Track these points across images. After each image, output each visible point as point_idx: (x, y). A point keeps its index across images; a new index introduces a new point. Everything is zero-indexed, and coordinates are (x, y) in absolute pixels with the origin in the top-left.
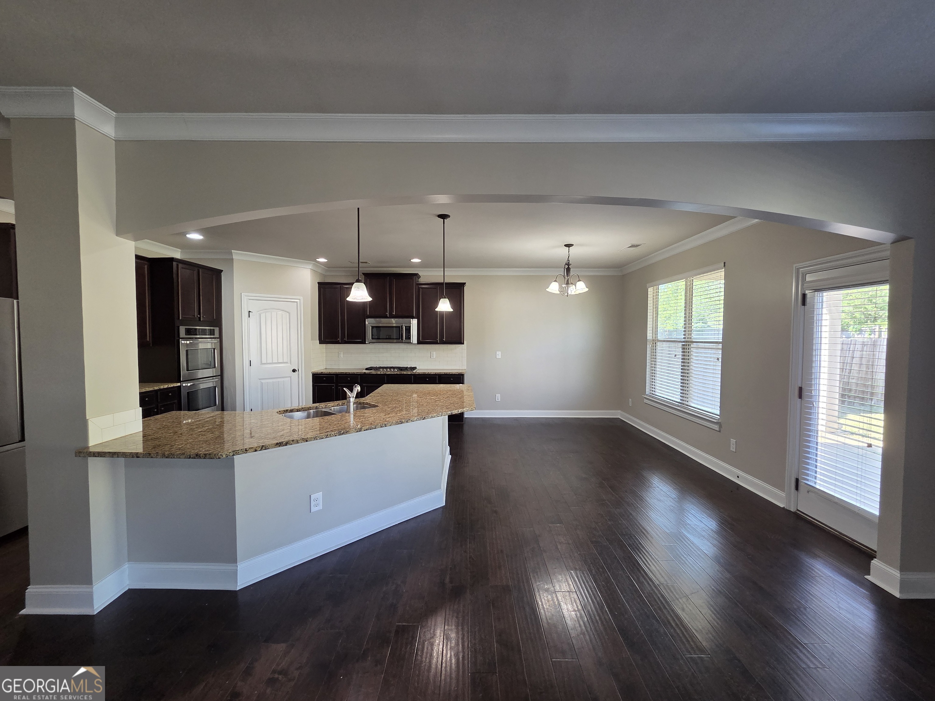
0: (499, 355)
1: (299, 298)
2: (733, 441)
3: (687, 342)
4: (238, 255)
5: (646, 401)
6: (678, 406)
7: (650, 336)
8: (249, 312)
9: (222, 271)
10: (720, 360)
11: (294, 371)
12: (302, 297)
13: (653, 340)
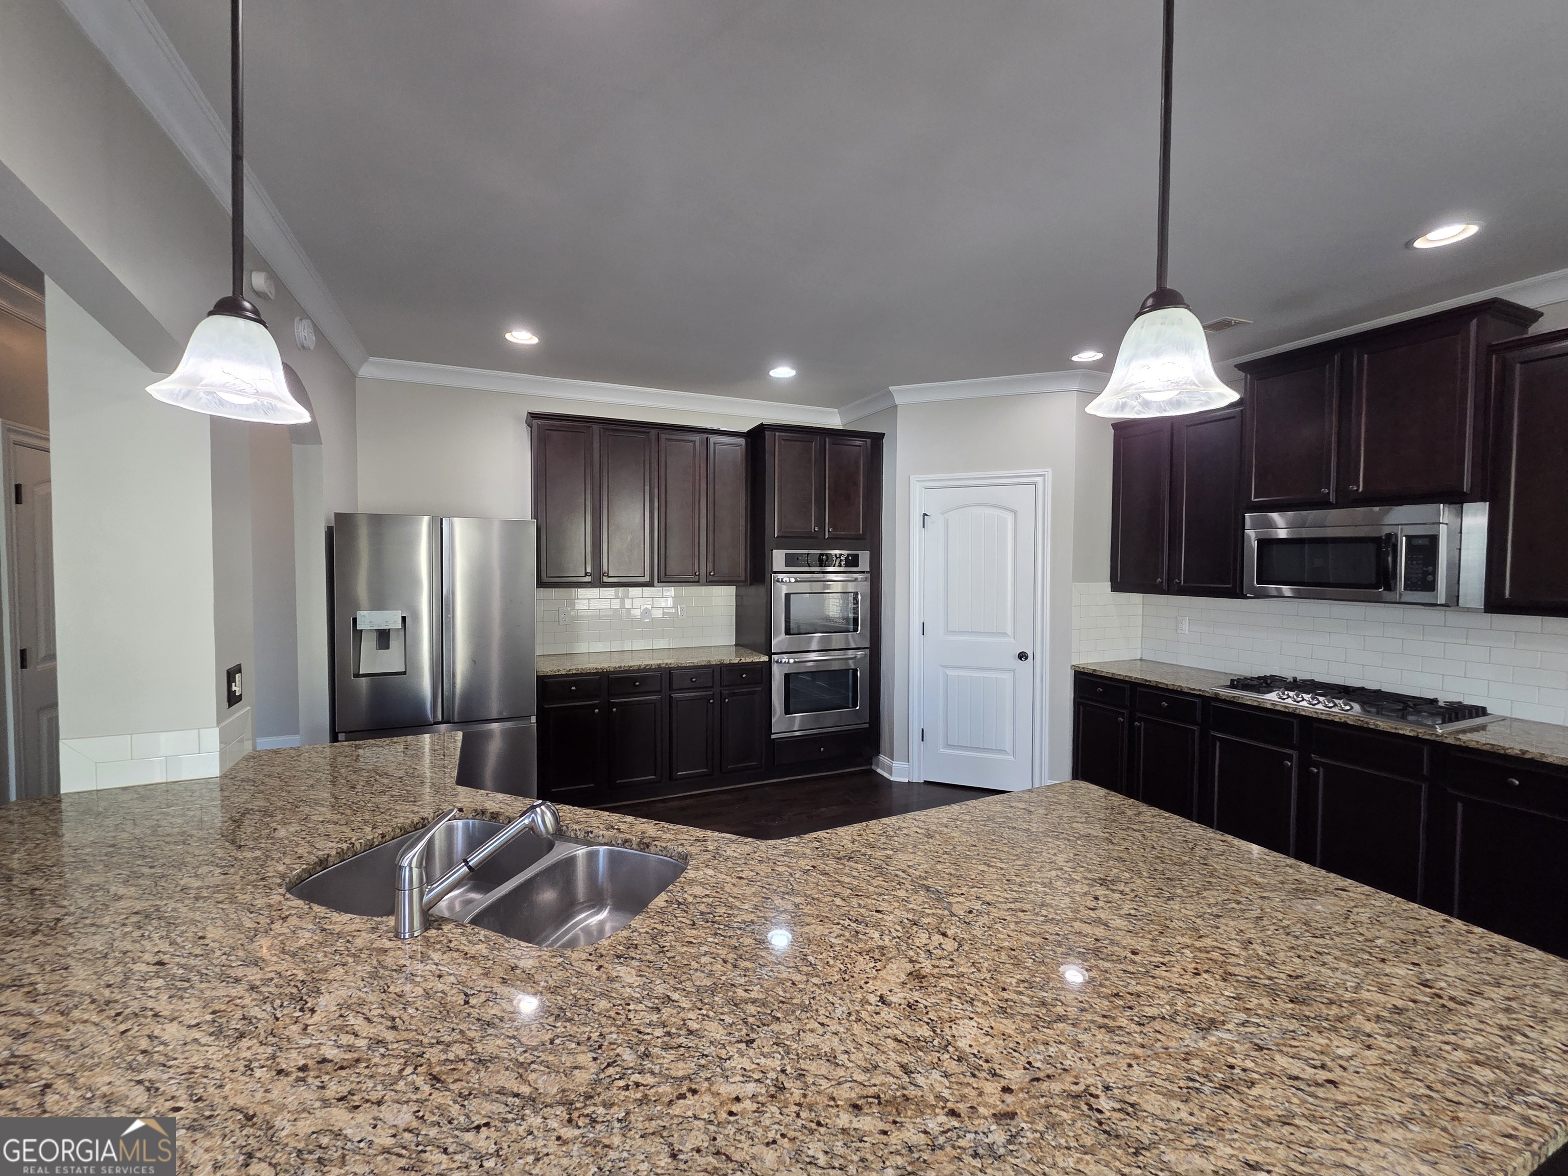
1: (1039, 471)
4: (903, 395)
8: (925, 515)
9: (882, 435)
11: (1022, 656)
12: (1050, 470)
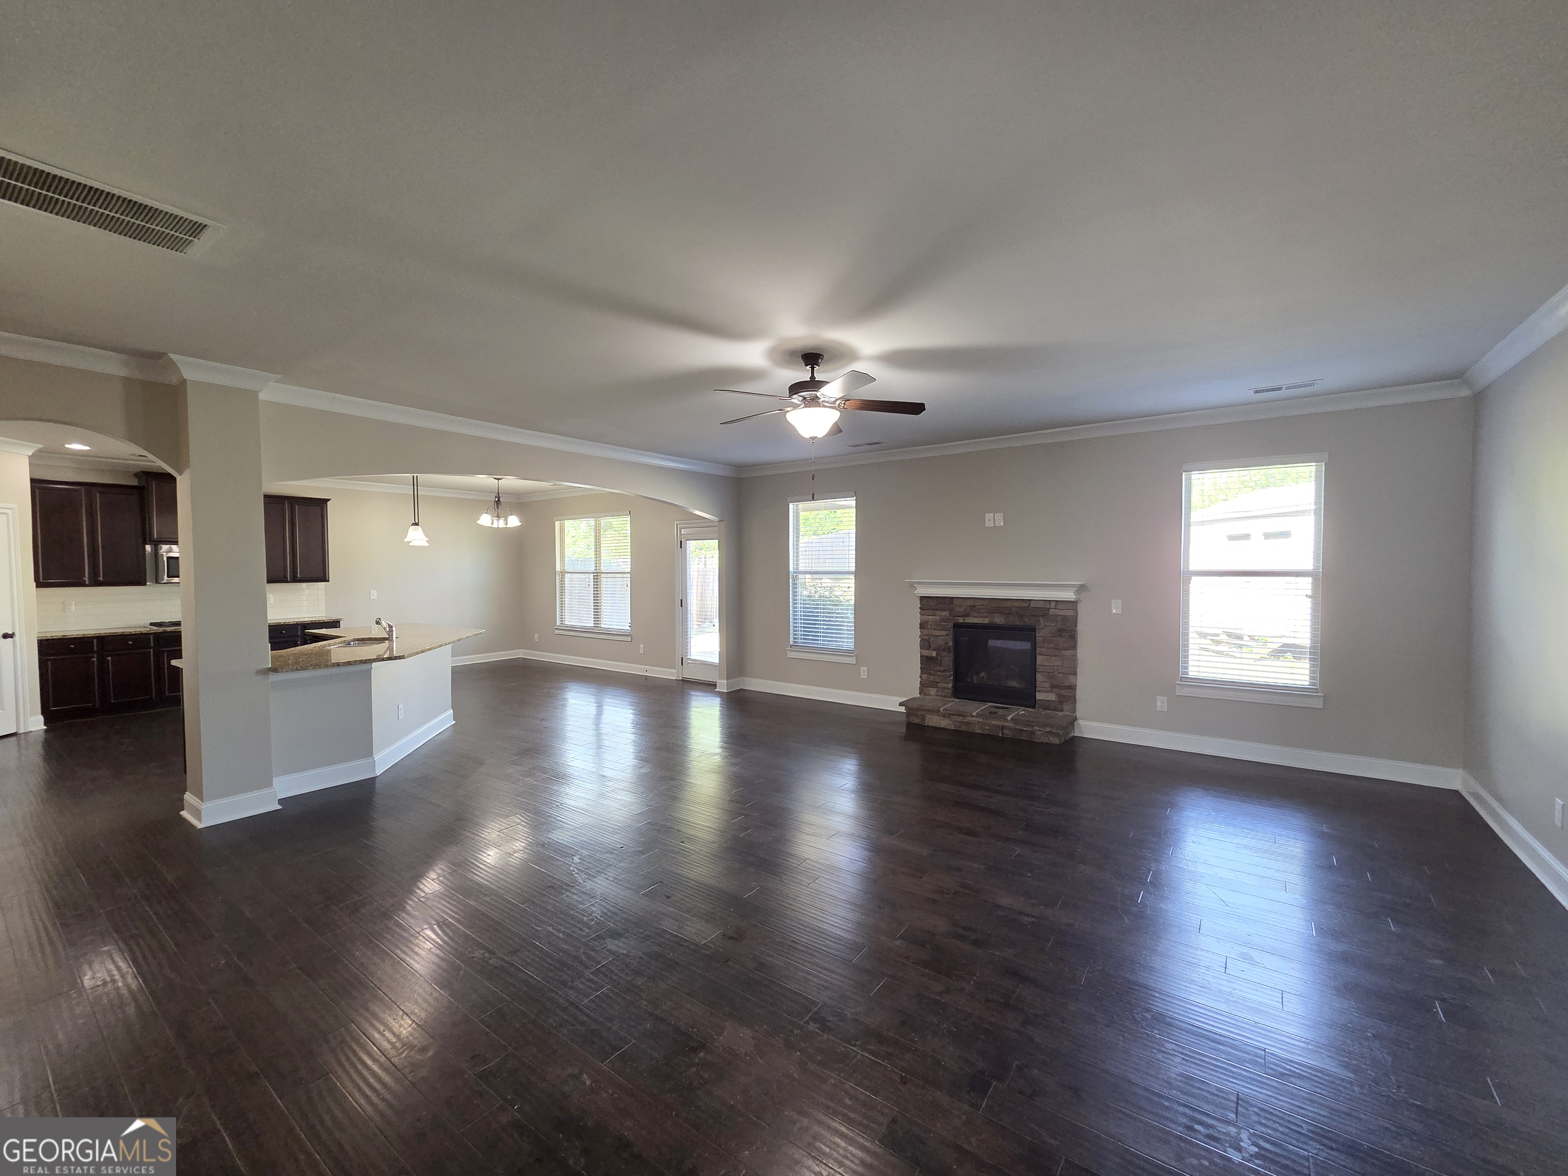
0: (374, 594)
1: (8, 506)
2: (642, 646)
3: (597, 573)
5: (557, 632)
6: (593, 629)
7: (558, 568)
10: (629, 586)
11: (6, 636)
12: (17, 506)
13: (561, 572)
